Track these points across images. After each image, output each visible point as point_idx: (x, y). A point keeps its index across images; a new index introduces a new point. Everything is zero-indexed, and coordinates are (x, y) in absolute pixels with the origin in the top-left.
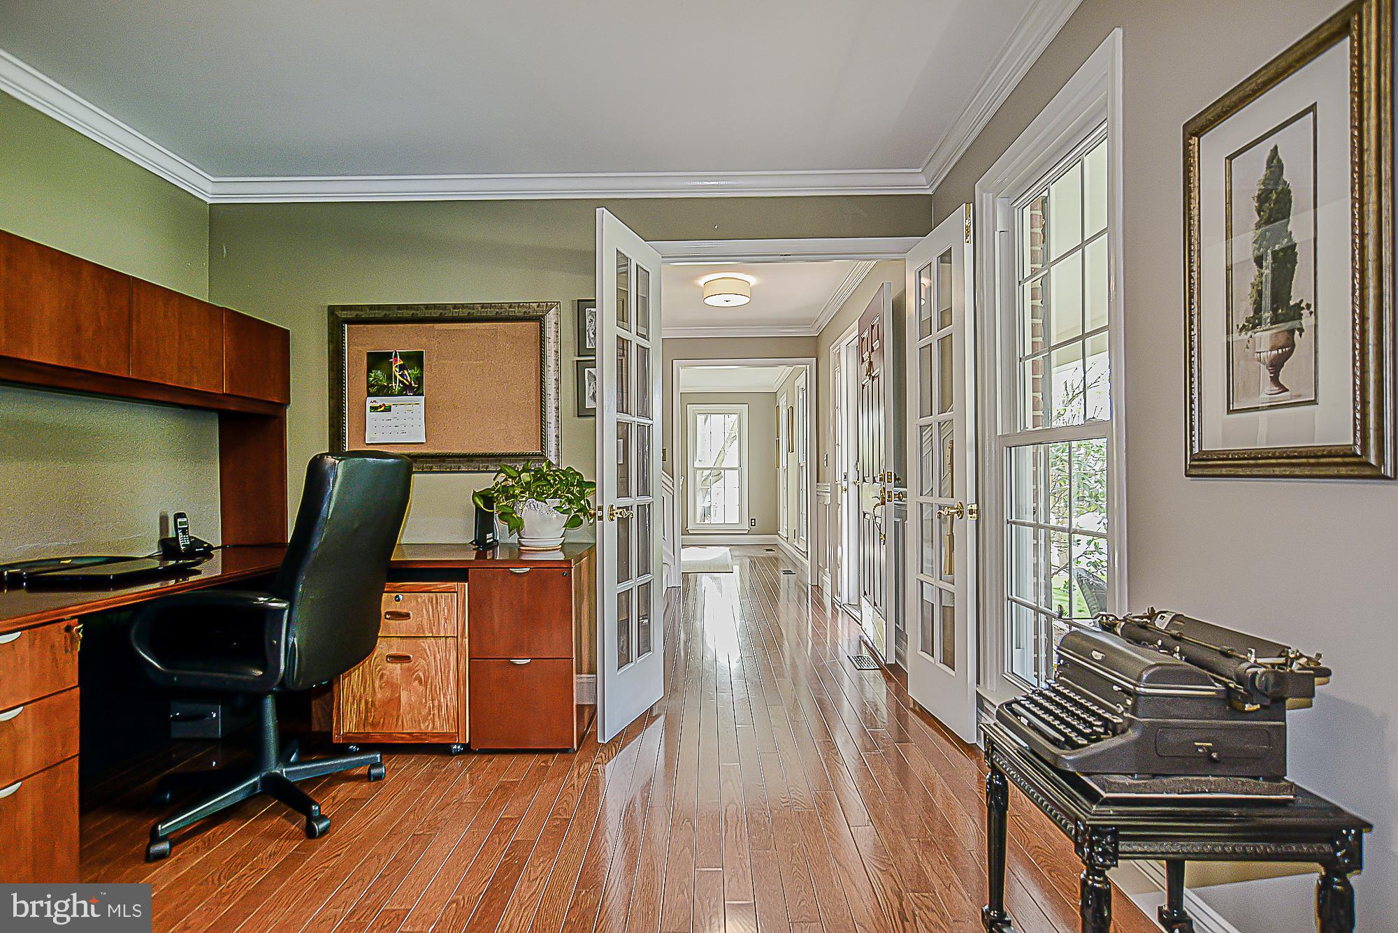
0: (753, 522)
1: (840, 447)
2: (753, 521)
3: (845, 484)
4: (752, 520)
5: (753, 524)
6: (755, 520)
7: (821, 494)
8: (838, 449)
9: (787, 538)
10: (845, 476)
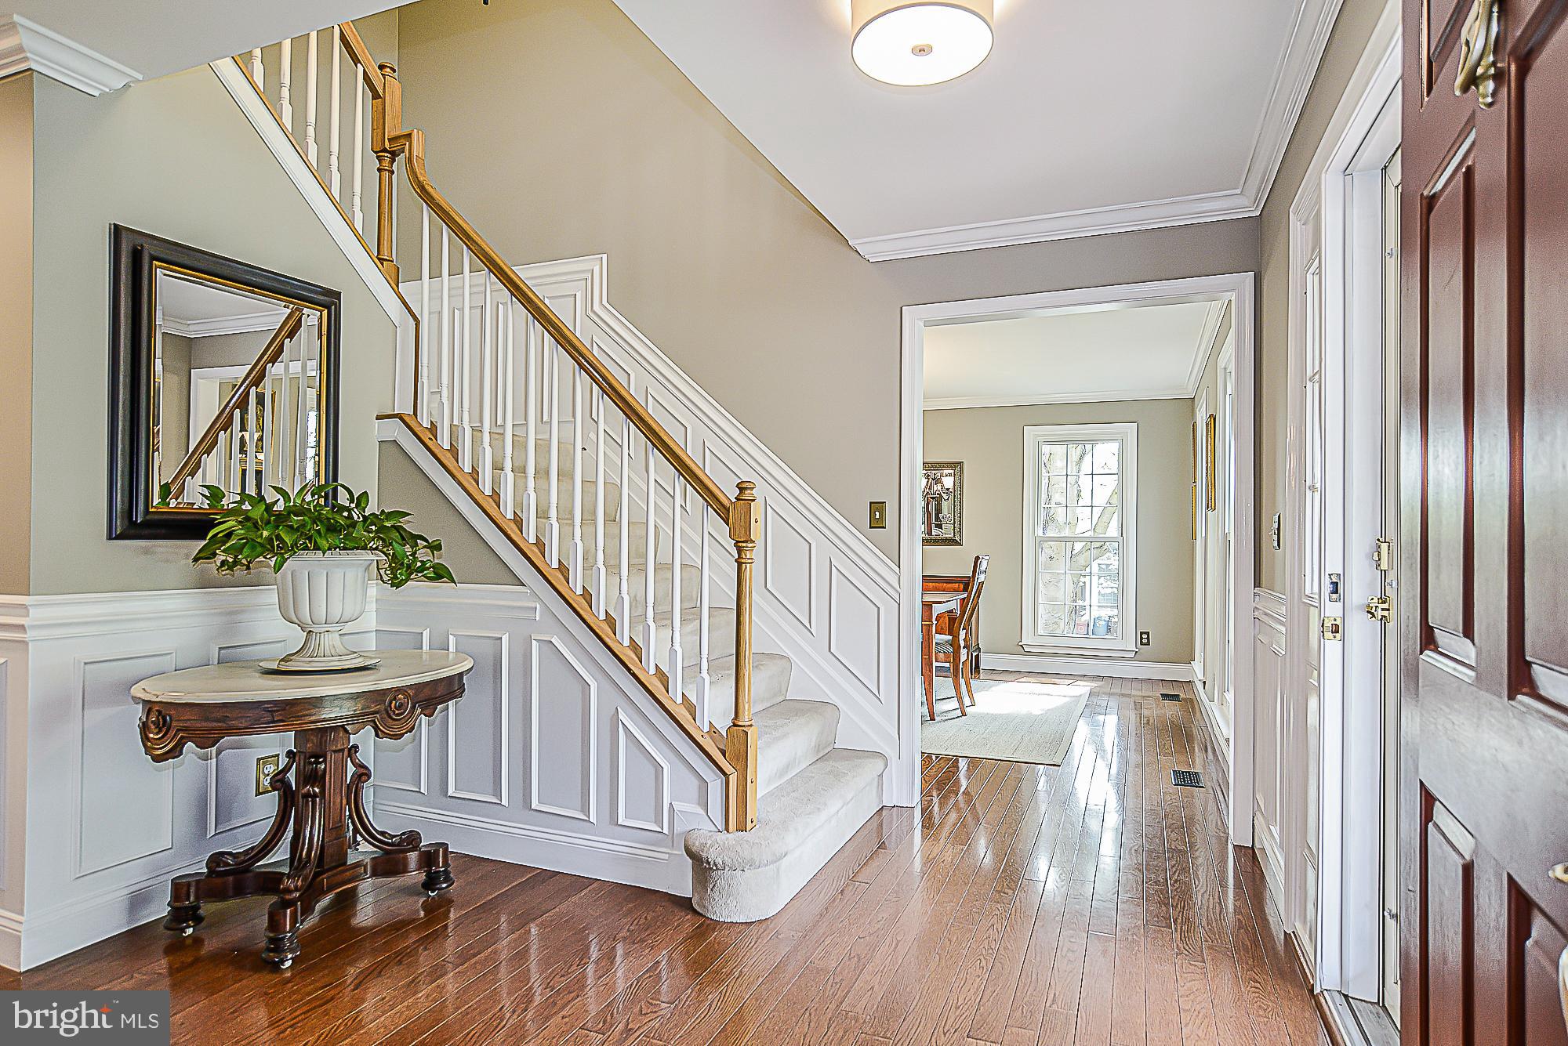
0: (1144, 639)
1: (1317, 495)
2: (1144, 636)
3: (1333, 610)
4: (1142, 633)
5: (1145, 641)
6: (1148, 633)
7: (1264, 618)
8: (1312, 501)
9: (1204, 683)
10: (1335, 585)
